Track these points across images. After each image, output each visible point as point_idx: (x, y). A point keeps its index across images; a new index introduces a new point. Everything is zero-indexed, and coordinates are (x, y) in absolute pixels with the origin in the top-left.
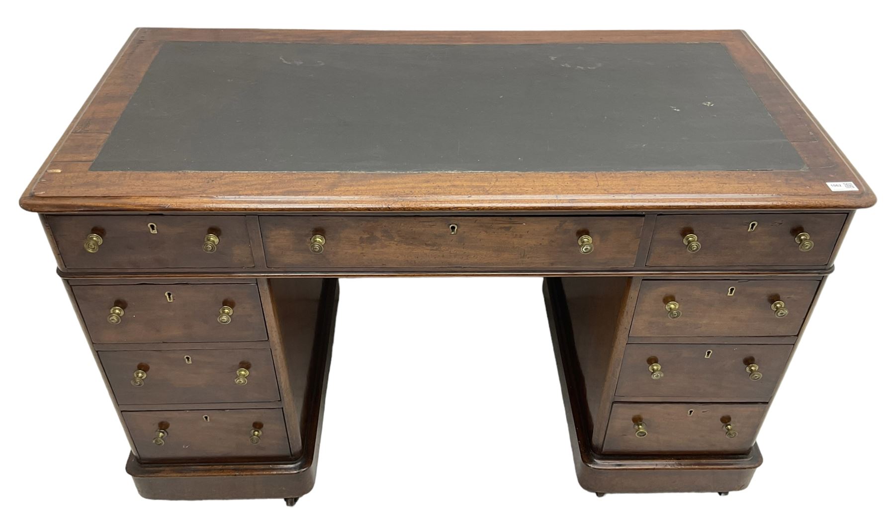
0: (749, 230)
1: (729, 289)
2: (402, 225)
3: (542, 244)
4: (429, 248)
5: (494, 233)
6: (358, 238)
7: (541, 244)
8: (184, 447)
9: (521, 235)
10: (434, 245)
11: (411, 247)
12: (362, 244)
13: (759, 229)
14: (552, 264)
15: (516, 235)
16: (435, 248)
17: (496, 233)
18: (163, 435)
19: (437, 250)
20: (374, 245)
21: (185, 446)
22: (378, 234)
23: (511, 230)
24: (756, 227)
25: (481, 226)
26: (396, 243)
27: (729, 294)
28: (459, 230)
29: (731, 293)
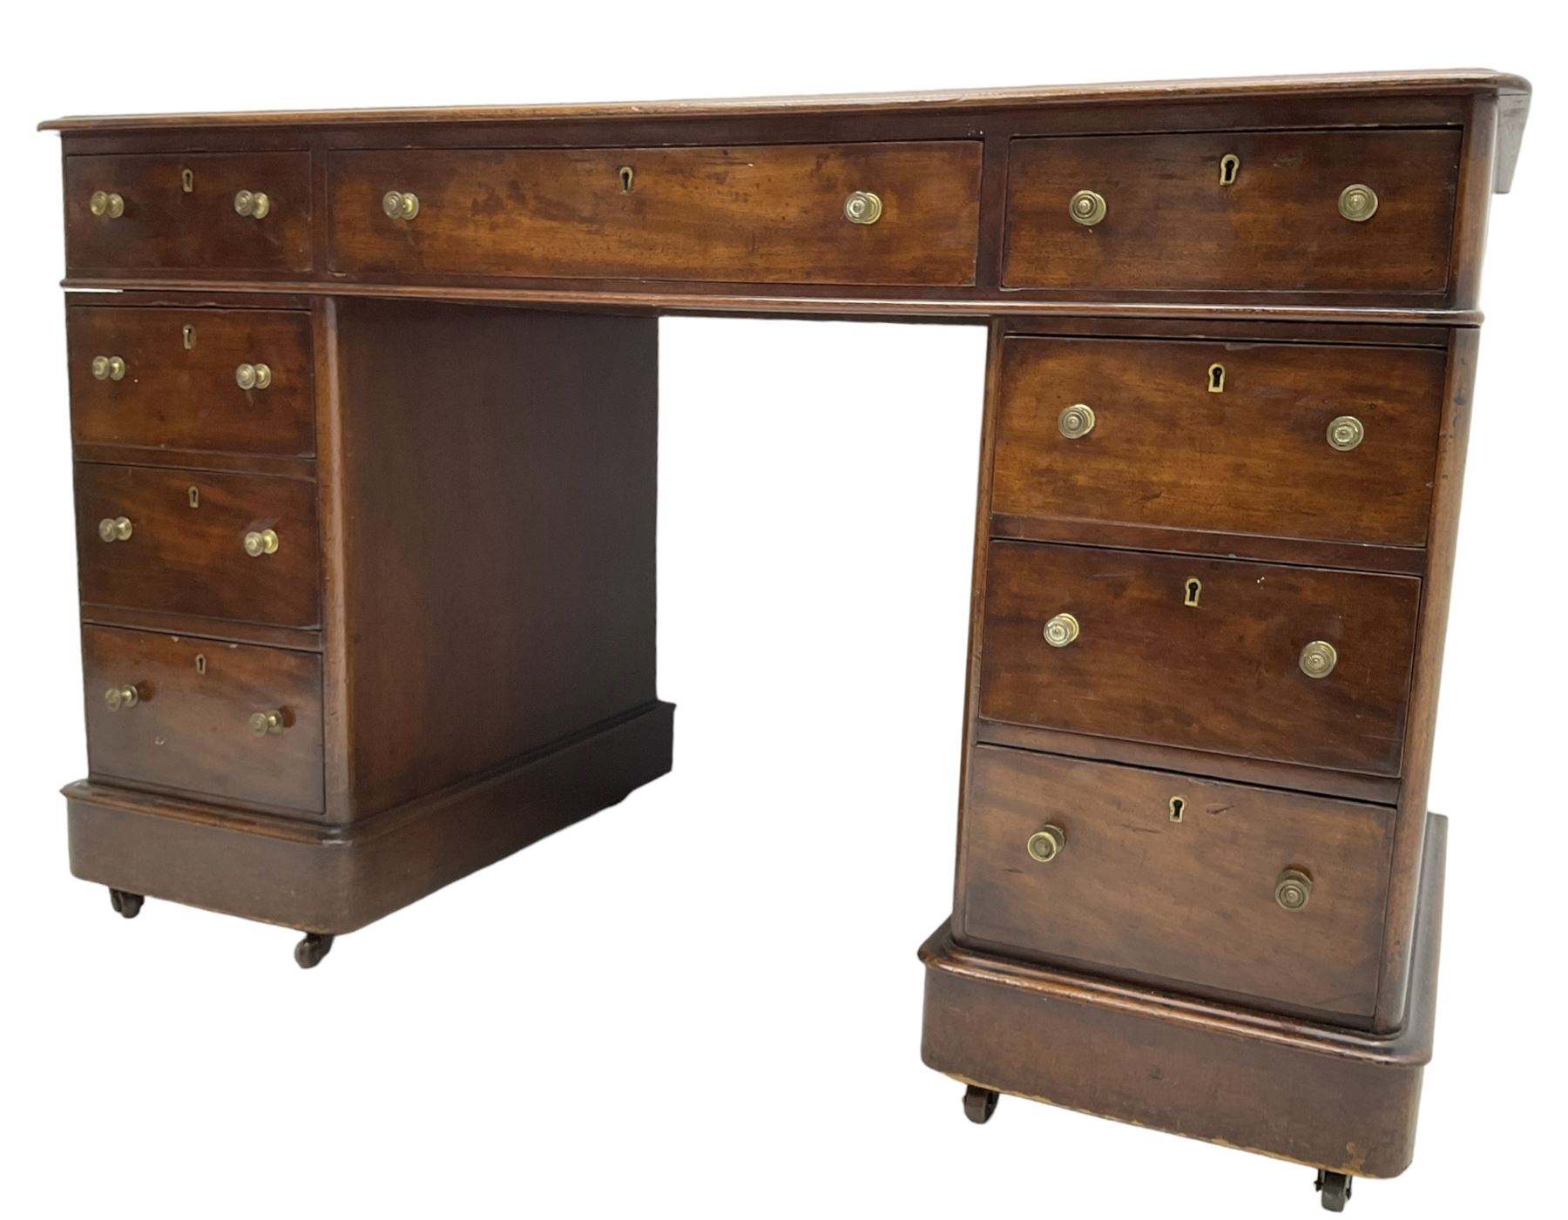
0: (1223, 180)
1: (1211, 373)
2: (542, 169)
3: (787, 218)
4: (584, 227)
5: (697, 188)
6: (469, 203)
7: (784, 218)
8: (157, 742)
9: (746, 194)
10: (591, 221)
11: (554, 224)
12: (477, 218)
13: (1246, 178)
14: (808, 274)
15: (737, 194)
16: (595, 227)
17: (700, 190)
18: (130, 698)
19: (596, 232)
20: (495, 218)
21: (160, 741)
22: (502, 192)
23: (728, 180)
24: (1238, 170)
25: (673, 172)
26: (529, 214)
27: (1212, 389)
28: (636, 181)
29: (1216, 384)
